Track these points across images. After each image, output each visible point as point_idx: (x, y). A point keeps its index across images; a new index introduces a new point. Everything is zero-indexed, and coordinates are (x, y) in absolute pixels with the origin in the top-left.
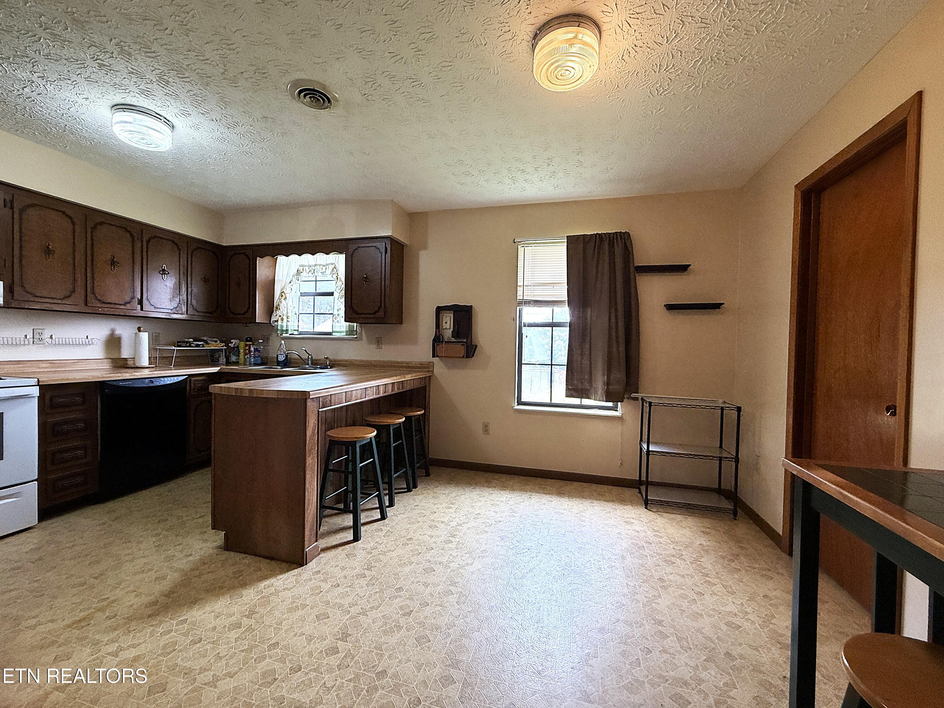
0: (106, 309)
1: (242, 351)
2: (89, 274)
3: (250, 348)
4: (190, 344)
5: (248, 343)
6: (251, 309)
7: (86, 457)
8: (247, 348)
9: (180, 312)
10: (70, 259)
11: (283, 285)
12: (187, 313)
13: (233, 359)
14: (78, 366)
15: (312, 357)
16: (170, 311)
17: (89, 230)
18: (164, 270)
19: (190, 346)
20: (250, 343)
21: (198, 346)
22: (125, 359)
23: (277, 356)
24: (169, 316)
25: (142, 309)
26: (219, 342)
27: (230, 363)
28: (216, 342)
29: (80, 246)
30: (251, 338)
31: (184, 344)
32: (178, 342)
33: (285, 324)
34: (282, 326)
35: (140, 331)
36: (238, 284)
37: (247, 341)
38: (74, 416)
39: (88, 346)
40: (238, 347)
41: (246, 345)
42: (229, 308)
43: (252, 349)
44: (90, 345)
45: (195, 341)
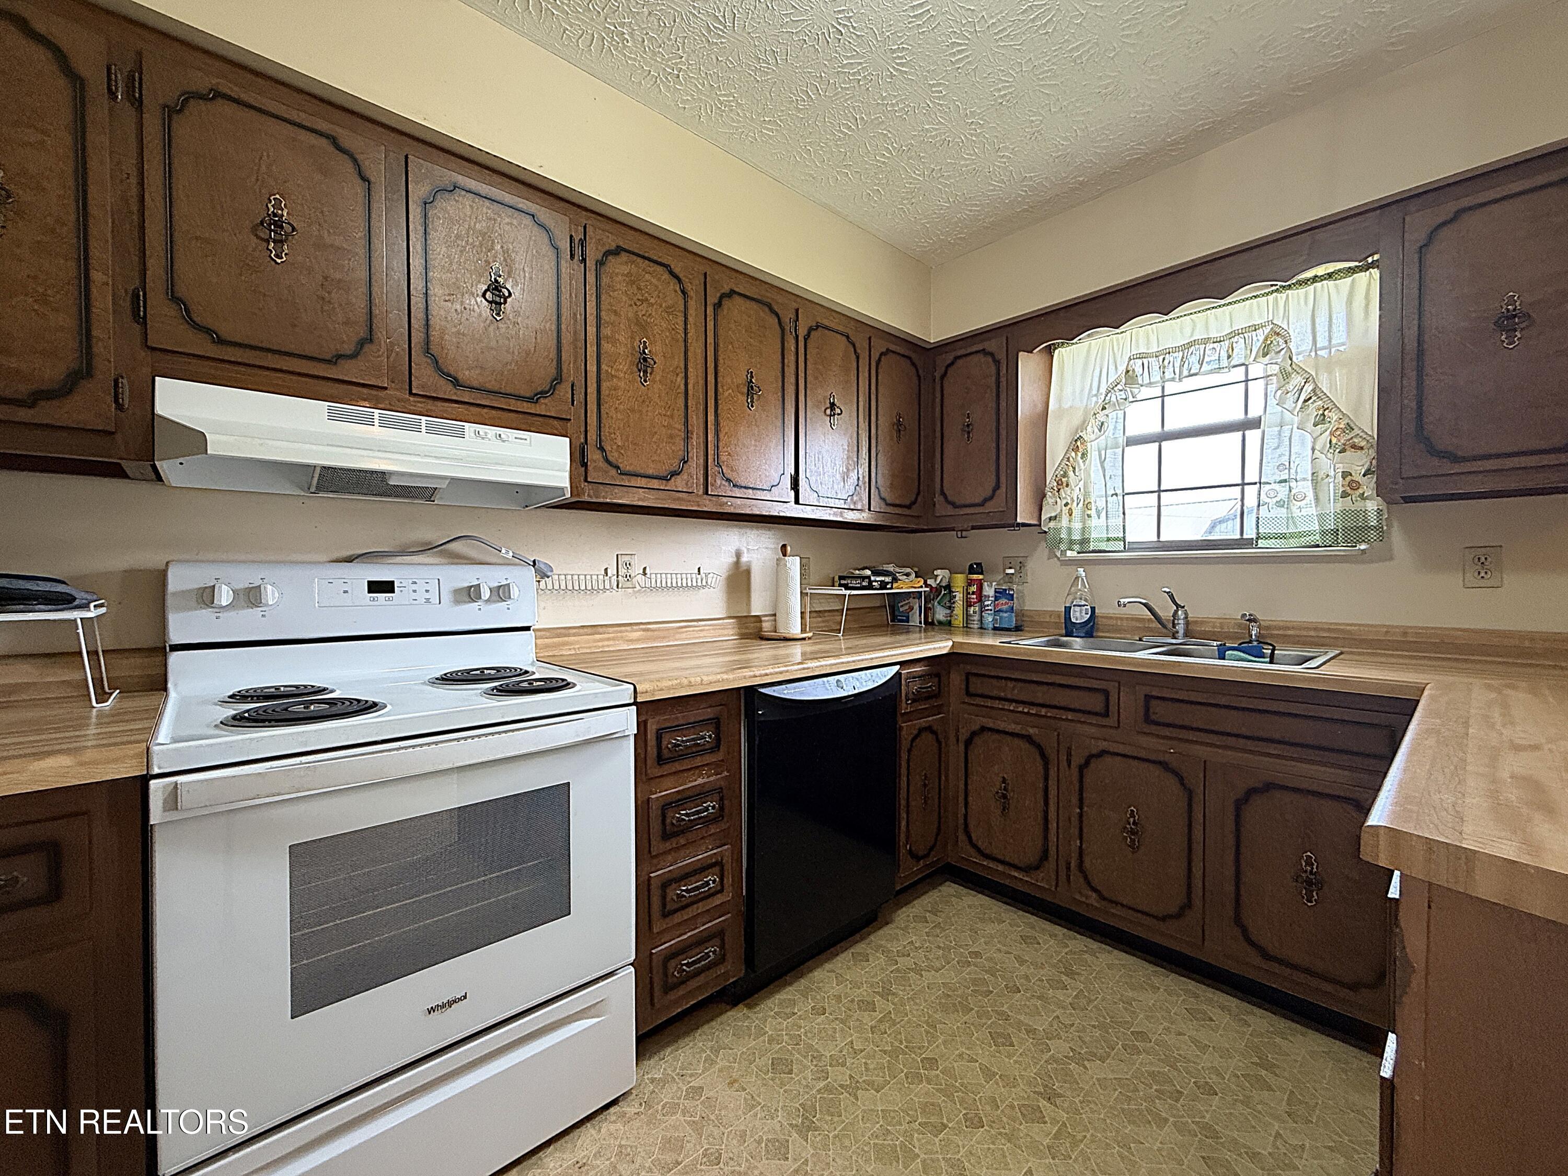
0: (739, 501)
1: (959, 596)
2: (711, 417)
3: (980, 588)
4: (870, 582)
5: (975, 577)
6: (1003, 489)
7: (721, 891)
8: (974, 588)
9: (859, 508)
10: (680, 380)
11: (1076, 421)
12: (869, 509)
13: (940, 614)
14: (684, 636)
15: (1186, 614)
16: (841, 504)
17: (710, 310)
18: (833, 405)
19: (870, 587)
20: (981, 577)
21: (883, 585)
22: (758, 618)
23: (1068, 610)
24: (841, 516)
25: (797, 502)
26: (914, 575)
27: (932, 624)
28: (908, 575)
29: (696, 348)
30: (979, 565)
31: (854, 583)
32: (841, 578)
33: (1077, 525)
34: (1069, 530)
35: (785, 555)
36: (968, 429)
37: (972, 571)
38: (700, 781)
39: (702, 591)
40: (948, 587)
41: (970, 583)
42: (943, 493)
43: (989, 591)
44: (703, 587)
45: (876, 573)
